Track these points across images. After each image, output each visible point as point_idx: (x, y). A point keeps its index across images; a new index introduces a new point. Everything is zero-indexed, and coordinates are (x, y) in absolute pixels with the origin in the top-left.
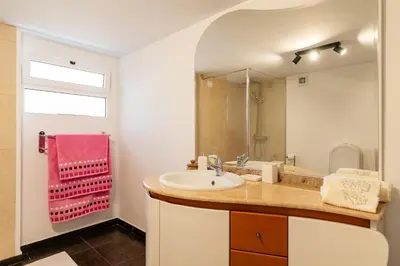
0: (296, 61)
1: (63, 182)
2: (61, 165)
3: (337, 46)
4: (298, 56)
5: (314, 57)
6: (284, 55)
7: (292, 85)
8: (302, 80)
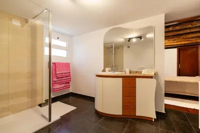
0: (129, 41)
1: (57, 78)
2: (57, 73)
3: (141, 38)
4: (130, 39)
5: (134, 40)
6: (125, 39)
7: (125, 48)
8: (129, 47)
